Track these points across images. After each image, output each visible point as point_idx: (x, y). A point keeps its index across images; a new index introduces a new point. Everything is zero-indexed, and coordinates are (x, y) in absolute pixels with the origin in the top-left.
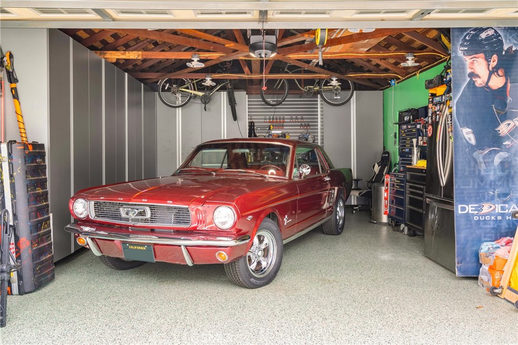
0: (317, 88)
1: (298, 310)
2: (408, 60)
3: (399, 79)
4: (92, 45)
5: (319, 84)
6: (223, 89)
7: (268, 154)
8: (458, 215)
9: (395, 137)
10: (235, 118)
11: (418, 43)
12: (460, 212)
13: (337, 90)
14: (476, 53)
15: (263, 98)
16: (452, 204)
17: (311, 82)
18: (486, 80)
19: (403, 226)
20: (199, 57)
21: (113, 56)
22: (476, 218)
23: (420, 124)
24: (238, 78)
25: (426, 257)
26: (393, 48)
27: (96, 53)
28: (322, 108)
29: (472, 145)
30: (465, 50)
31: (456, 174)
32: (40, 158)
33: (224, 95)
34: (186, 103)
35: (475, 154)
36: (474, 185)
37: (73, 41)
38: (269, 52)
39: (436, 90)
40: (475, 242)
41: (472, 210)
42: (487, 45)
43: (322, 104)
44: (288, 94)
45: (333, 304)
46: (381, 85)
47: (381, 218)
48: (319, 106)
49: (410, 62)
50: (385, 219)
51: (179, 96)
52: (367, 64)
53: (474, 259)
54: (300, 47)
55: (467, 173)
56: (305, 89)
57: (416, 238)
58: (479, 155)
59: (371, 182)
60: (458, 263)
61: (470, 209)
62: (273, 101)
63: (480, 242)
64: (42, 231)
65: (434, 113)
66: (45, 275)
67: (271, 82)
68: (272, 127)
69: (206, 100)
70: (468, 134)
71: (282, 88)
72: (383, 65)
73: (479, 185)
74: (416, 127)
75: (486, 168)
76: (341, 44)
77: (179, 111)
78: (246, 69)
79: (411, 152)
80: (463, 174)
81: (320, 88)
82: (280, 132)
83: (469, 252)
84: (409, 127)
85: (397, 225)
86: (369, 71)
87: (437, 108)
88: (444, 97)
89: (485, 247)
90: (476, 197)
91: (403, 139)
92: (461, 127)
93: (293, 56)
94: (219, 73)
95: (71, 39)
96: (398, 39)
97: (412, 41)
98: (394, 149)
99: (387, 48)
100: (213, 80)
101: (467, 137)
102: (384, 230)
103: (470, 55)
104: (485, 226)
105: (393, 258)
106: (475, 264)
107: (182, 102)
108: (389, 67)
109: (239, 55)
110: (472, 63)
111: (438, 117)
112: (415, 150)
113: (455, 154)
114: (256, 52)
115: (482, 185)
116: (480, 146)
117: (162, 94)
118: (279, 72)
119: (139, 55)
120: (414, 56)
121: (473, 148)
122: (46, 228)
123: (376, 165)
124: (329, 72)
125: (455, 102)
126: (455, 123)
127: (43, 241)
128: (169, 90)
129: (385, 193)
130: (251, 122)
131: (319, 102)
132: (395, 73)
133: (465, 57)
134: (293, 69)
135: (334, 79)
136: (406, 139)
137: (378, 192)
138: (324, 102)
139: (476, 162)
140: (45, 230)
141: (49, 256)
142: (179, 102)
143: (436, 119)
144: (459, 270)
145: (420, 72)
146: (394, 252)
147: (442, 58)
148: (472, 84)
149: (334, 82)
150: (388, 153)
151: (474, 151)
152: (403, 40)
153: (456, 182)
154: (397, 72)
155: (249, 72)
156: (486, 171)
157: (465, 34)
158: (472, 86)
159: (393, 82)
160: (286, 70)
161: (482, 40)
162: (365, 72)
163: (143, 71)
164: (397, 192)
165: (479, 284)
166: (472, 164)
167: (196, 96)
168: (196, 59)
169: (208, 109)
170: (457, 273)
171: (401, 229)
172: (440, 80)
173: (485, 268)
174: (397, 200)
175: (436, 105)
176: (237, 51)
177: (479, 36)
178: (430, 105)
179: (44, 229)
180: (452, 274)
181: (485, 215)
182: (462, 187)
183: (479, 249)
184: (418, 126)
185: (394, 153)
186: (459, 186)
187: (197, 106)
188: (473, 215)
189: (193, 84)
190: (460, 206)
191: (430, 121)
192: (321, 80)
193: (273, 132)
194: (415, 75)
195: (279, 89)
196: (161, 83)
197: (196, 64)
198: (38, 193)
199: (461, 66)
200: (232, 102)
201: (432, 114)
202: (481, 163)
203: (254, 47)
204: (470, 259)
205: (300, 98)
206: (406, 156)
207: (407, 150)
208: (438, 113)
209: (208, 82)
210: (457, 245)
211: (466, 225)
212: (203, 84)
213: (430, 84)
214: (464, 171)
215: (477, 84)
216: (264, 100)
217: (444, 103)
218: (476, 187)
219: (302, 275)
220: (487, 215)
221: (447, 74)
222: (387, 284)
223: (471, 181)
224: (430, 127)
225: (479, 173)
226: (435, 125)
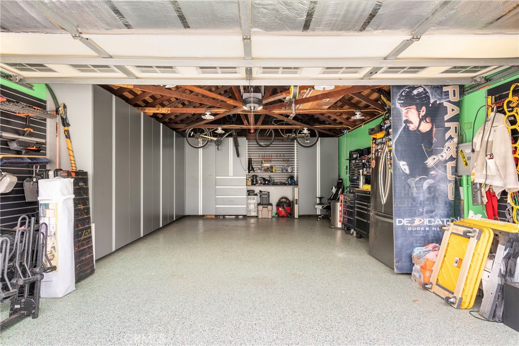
0: (294, 135)
1: (274, 303)
2: (356, 114)
3: (349, 129)
4: (136, 103)
5: (295, 132)
6: (230, 135)
7: (261, 180)
8: (396, 227)
9: (347, 169)
10: (238, 155)
11: (364, 103)
12: (397, 224)
13: (307, 136)
14: (410, 106)
15: (257, 142)
16: (392, 218)
17: (289, 131)
18: (417, 125)
19: (352, 230)
20: (210, 112)
21: (151, 111)
22: (410, 229)
23: (365, 159)
24: (239, 128)
25: (370, 255)
26: (346, 107)
27: (138, 109)
28: (297, 149)
29: (407, 174)
30: (402, 103)
31: (394, 195)
32: (83, 182)
33: (231, 140)
34: (205, 145)
35: (409, 181)
36: (408, 204)
37: (116, 98)
38: (256, 105)
39: (376, 135)
40: (409, 247)
41: (406, 223)
42: (418, 99)
43: (297, 147)
44: (274, 139)
45: (302, 297)
46: (336, 133)
47: (337, 224)
48: (295, 148)
49: (358, 116)
50: (339, 225)
51: (200, 140)
52: (328, 119)
53: (408, 260)
54: (281, 105)
55: (403, 195)
56: (285, 136)
57: (362, 239)
58: (412, 182)
59: (330, 199)
60: (396, 263)
61: (405, 222)
62: (264, 144)
63: (412, 247)
64: (83, 238)
65: (377, 151)
66: (84, 271)
67: (263, 131)
68: (263, 162)
69: (218, 143)
70: (403, 166)
71: (270, 135)
72: (339, 119)
73: (412, 204)
74: (362, 161)
75: (417, 191)
76: (309, 102)
77: (201, 150)
78: (245, 122)
79: (358, 179)
80: (400, 196)
81: (296, 135)
82: (269, 165)
83: (404, 255)
84: (357, 161)
85: (349, 229)
86: (329, 124)
87: (379, 147)
88: (384, 139)
89: (417, 251)
90: (409, 213)
91: (352, 170)
92: (399, 160)
93: (277, 111)
94: (228, 124)
95: (114, 97)
96: (349, 101)
97: (359, 102)
98: (346, 176)
99: (342, 107)
100: (223, 129)
101: (403, 168)
102: (339, 233)
103: (405, 107)
104: (417, 235)
105: (347, 256)
106: (409, 264)
107: (203, 144)
108: (343, 121)
109: (238, 110)
110: (407, 113)
111: (379, 153)
112: (361, 178)
113: (394, 181)
114: (247, 105)
115: (414, 204)
116: (412, 174)
117: (189, 139)
118: (268, 124)
119: (168, 111)
120: (361, 112)
121: (408, 176)
122: (86, 235)
123: (334, 188)
124: (302, 124)
125: (394, 142)
126: (394, 157)
127: (83, 245)
128: (193, 136)
129: (339, 207)
130: (250, 159)
131: (295, 145)
132: (347, 125)
133: (401, 108)
134: (278, 122)
135: (305, 129)
136: (354, 170)
137: (335, 206)
138: (298, 145)
139: (410, 187)
140: (86, 237)
141: (89, 256)
142: (201, 145)
143: (378, 155)
144: (397, 268)
145: (364, 124)
146: (347, 251)
147: (380, 114)
148: (406, 128)
149: (306, 131)
150: (341, 179)
151: (409, 179)
152: (353, 101)
153: (395, 202)
154: (348, 124)
155: (248, 124)
156: (417, 193)
157: (402, 91)
158: (407, 130)
159: (345, 131)
160: (273, 123)
161: (414, 95)
162: (326, 124)
163: (176, 123)
164: (348, 207)
165: (412, 279)
166: (407, 188)
167: (211, 140)
168: (208, 113)
169: (221, 150)
170: (395, 270)
171: (351, 232)
172: (380, 128)
173: (417, 267)
174: (348, 212)
175: (378, 145)
176: (236, 107)
177: (412, 92)
178: (374, 145)
179: (84, 235)
180: (391, 269)
181: (417, 226)
182: (399, 205)
183: (412, 252)
184: (363, 161)
185: (346, 179)
186: (397, 205)
187: (213, 147)
188: (407, 226)
189: (210, 132)
190: (397, 220)
191: (374, 157)
192: (297, 130)
193: (264, 165)
194: (361, 126)
195: (268, 136)
196: (188, 131)
197: (208, 117)
198: (80, 209)
199: (398, 115)
200: (236, 145)
201: (375, 151)
202: (413, 187)
203: (245, 102)
204: (405, 259)
205: (283, 142)
206: (354, 182)
207: (355, 178)
208: (379, 150)
209: (220, 131)
210: (396, 248)
211: (402, 234)
212: (216, 132)
213: (372, 131)
214: (401, 193)
215: (410, 129)
216: (258, 144)
217: (384, 143)
218: (410, 205)
219: (280, 270)
220: (418, 227)
221: (385, 124)
222: (343, 278)
223: (406, 200)
224: (374, 161)
225: (412, 195)
226: (377, 159)
